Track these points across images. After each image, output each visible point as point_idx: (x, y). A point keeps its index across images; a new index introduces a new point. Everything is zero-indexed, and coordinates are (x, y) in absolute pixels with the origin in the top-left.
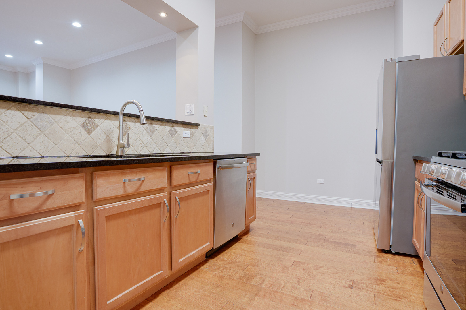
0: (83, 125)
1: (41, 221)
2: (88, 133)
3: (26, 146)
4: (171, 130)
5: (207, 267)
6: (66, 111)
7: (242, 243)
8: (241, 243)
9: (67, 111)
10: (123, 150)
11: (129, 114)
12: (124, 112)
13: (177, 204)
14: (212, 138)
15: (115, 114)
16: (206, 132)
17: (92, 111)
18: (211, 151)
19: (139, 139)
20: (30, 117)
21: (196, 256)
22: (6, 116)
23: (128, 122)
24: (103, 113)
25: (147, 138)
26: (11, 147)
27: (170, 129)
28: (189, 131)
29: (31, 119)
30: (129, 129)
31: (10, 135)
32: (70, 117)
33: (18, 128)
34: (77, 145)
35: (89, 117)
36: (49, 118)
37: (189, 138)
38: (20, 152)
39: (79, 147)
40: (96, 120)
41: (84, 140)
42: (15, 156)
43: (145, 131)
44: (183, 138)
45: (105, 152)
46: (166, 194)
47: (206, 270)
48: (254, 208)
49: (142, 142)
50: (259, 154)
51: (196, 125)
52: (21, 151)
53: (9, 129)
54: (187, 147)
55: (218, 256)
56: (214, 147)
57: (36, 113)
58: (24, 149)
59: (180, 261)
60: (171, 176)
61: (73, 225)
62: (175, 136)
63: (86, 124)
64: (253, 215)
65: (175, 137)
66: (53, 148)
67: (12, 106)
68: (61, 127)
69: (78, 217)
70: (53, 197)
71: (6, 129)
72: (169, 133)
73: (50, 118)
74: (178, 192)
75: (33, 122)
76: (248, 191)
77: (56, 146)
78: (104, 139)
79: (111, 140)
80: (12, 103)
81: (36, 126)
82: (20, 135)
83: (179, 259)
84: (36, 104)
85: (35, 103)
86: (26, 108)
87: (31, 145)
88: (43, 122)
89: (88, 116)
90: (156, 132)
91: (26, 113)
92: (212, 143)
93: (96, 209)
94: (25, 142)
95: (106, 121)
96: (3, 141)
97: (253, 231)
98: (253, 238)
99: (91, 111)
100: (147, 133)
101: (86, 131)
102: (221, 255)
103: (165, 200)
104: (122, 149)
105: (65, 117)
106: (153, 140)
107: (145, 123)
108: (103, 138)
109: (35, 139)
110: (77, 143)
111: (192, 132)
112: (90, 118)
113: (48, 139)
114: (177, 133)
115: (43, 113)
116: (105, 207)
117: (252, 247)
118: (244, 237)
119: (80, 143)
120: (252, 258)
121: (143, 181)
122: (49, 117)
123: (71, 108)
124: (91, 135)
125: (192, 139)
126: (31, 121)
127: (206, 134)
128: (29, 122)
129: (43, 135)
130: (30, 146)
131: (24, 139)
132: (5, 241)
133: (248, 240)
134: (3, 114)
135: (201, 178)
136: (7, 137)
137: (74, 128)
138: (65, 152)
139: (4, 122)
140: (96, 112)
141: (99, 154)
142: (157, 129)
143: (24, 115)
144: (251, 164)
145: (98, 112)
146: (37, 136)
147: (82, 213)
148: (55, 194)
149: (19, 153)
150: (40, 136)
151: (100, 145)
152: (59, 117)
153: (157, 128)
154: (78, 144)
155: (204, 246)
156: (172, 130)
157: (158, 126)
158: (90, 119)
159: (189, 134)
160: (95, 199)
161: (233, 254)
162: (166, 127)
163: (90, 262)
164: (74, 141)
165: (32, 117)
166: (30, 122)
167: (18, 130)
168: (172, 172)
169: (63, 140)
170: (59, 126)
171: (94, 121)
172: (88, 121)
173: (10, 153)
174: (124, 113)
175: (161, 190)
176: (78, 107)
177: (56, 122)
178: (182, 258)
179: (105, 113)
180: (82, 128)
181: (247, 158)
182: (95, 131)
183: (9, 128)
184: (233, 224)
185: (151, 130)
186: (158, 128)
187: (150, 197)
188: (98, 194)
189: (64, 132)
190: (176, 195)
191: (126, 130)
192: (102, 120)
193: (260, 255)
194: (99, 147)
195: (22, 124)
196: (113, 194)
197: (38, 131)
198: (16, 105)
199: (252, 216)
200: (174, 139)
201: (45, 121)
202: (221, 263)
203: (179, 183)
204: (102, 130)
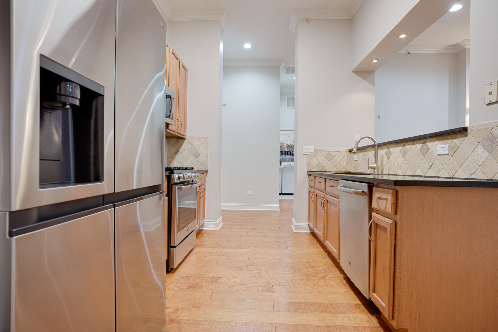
16: (491, 137)
19: (396, 161)
25: (401, 160)
27: (421, 147)
28: (448, 144)
37: (448, 154)
44: (437, 156)
49: (398, 163)
51: (461, 131)
54: (444, 169)
62: (427, 154)
72: (420, 151)
90: (409, 152)
100: (401, 155)
106: (405, 162)
114: (429, 150)
125: (455, 155)
127: (491, 142)
142: (409, 149)
156: (424, 147)
157: (410, 146)
159: (447, 148)
162: (418, 145)
185: (404, 152)
200: (425, 158)
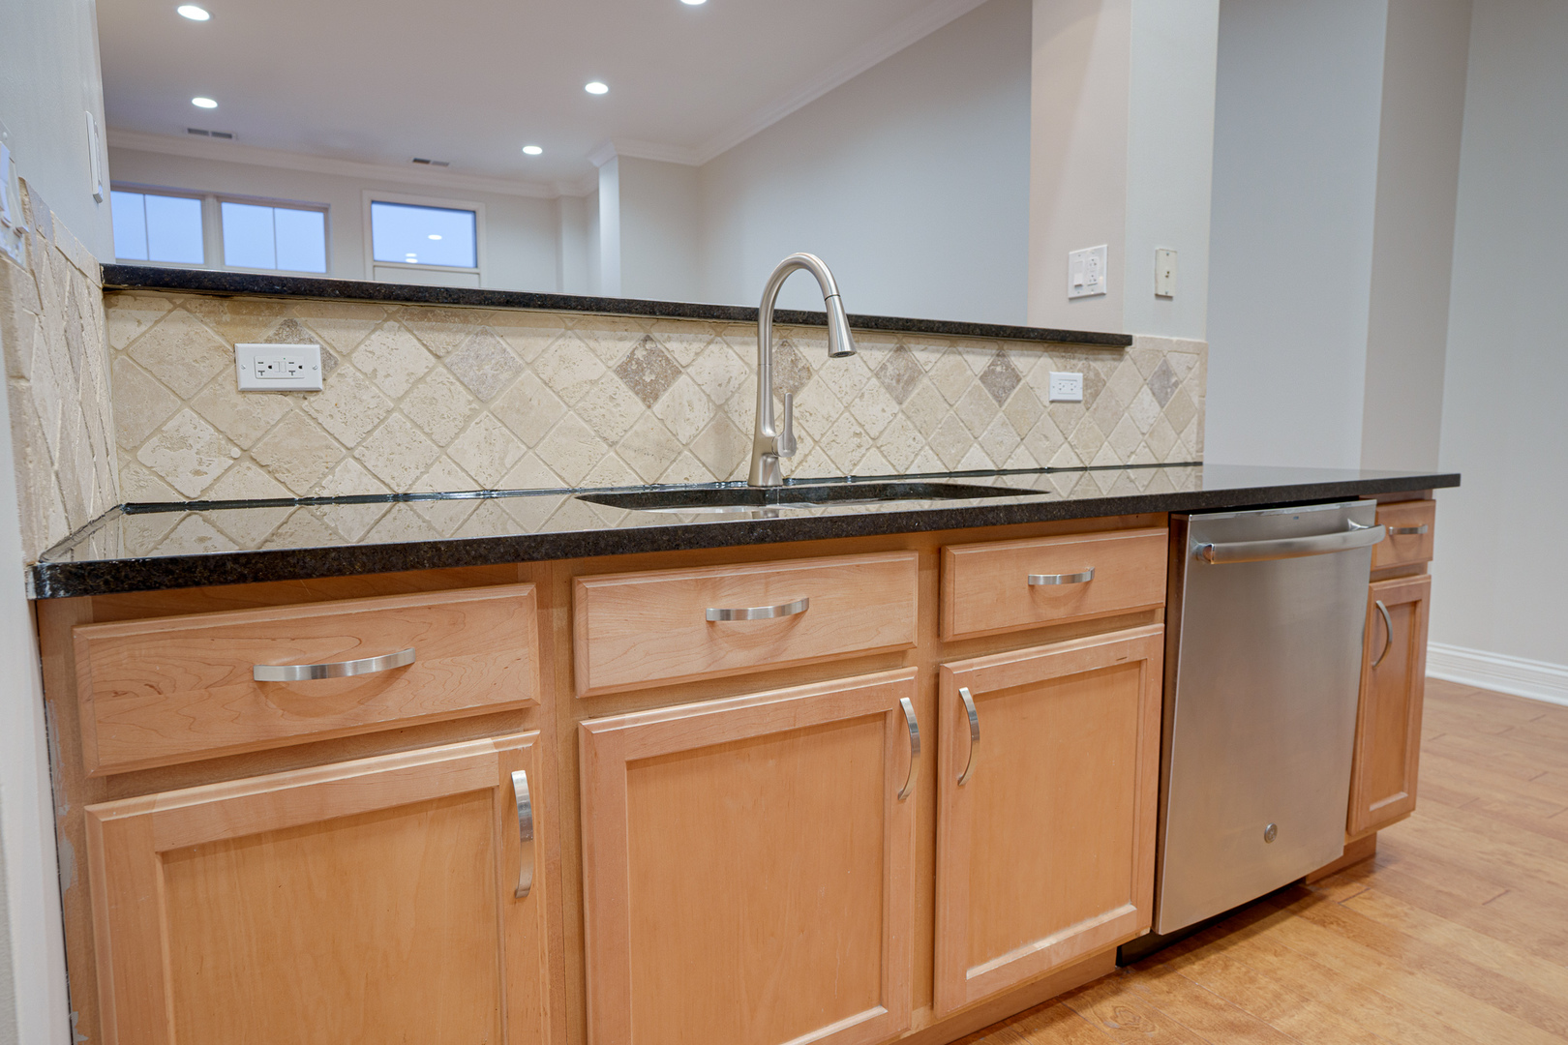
0: (623, 371)
1: (369, 767)
2: (644, 400)
3: (434, 458)
4: (993, 371)
5: (1115, 1018)
6: (564, 322)
7: (1323, 923)
8: (1314, 922)
9: (567, 321)
10: (773, 464)
11: (804, 313)
12: (776, 307)
13: (966, 721)
14: (1196, 400)
15: (747, 320)
16: (1166, 372)
17: (655, 314)
18: (1190, 460)
19: (847, 414)
20: (443, 351)
21: (1056, 961)
22: (370, 355)
23: (801, 349)
24: (699, 316)
25: (883, 411)
26: (388, 459)
27: (986, 369)
28: (1079, 371)
29: (447, 360)
30: (804, 374)
31: (386, 418)
32: (578, 342)
33: (407, 392)
34: (605, 446)
35: (648, 339)
36: (505, 350)
37: (1079, 402)
38: (418, 478)
39: (612, 454)
40: (673, 346)
41: (632, 427)
42: (401, 491)
43: (874, 380)
44: (1047, 404)
45: (710, 471)
46: (911, 674)
47: (1107, 1030)
48: (1408, 754)
49: (862, 426)
50: (1452, 481)
51: (1116, 343)
52: (418, 472)
53: (379, 397)
54: (1066, 445)
55: (1181, 972)
56: (1202, 442)
57: (460, 337)
58: (428, 466)
59: (971, 974)
60: (939, 594)
61: (492, 789)
62: (1012, 395)
63: (634, 367)
64: (1401, 789)
65: (1009, 400)
66: (520, 459)
67: (386, 315)
68: (545, 383)
69: (509, 760)
70: (407, 675)
71: (373, 397)
72: (983, 382)
73: (509, 349)
74: (971, 666)
75: (453, 367)
76: (1374, 668)
77: (531, 453)
78: (707, 420)
79: (733, 422)
80: (386, 307)
81: (462, 383)
82: (416, 419)
83: (971, 964)
84: (458, 303)
85: (454, 300)
86: (429, 320)
87: (450, 450)
88: (486, 367)
89: (642, 335)
90: (925, 381)
91: (429, 337)
92: (1195, 420)
93: (587, 730)
94: (429, 442)
95: (712, 347)
96: (364, 439)
97: (1392, 867)
98: (1390, 911)
99: (650, 313)
100: (883, 390)
101: (637, 394)
102: (1197, 967)
103: (905, 700)
104: (769, 460)
105: (561, 342)
106: (908, 418)
107: (847, 348)
108: (701, 415)
109: (463, 430)
110: (605, 439)
111: (1091, 375)
112: (651, 339)
113: (504, 429)
114: (1019, 380)
115: (485, 333)
116: (622, 722)
117: (1380, 964)
118: (1337, 894)
119: (615, 438)
120: (1373, 1036)
121: (798, 616)
122: (505, 345)
123: (574, 309)
124: (658, 407)
125: (1094, 406)
126: (445, 366)
127: (1164, 382)
128: (441, 369)
129: (485, 413)
130: (447, 454)
131: (427, 430)
132: (242, 833)
133: (1356, 914)
134: (363, 346)
135: (1098, 603)
136: (376, 427)
137: (593, 383)
138: (563, 474)
139: (366, 374)
140: (668, 314)
141: (686, 479)
142: (927, 368)
143: (424, 345)
144: (1402, 531)
145: (679, 315)
146: (468, 419)
147: (525, 746)
148: (418, 664)
149: (414, 483)
150: (477, 420)
151: (691, 446)
152: (541, 343)
153: (926, 363)
154: (607, 443)
155: (1106, 918)
156: (999, 369)
157: (933, 357)
158: (649, 345)
159: (1080, 383)
160: (582, 690)
161: (1263, 980)
162: (970, 358)
163: (566, 934)
164: (593, 433)
165: (448, 352)
166: (445, 371)
167: (408, 399)
168: (948, 576)
169: (554, 430)
170: (538, 380)
171: (666, 353)
172: (645, 353)
173: (387, 481)
174: (776, 311)
175: (891, 657)
176: (602, 299)
177: (527, 363)
178: (984, 960)
179: (704, 317)
180: (620, 381)
181: (1374, 502)
182: (670, 390)
183: (381, 395)
184: (1274, 828)
185: (899, 375)
186: (930, 365)
187: (832, 687)
188: (591, 671)
189: (557, 399)
190: (963, 679)
191: (791, 382)
192: (696, 346)
193: (1424, 1027)
194: (686, 452)
195: (421, 380)
196: (659, 670)
197: (470, 402)
198: (397, 312)
199: (1389, 795)
200: (1004, 408)
201: (493, 361)
202: (1192, 1012)
203: (982, 627)
204: (696, 387)
